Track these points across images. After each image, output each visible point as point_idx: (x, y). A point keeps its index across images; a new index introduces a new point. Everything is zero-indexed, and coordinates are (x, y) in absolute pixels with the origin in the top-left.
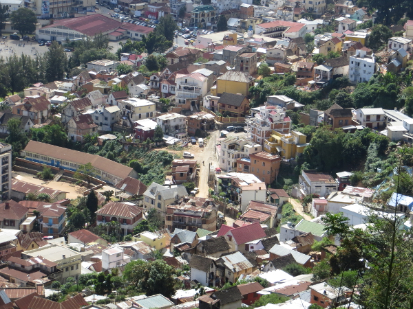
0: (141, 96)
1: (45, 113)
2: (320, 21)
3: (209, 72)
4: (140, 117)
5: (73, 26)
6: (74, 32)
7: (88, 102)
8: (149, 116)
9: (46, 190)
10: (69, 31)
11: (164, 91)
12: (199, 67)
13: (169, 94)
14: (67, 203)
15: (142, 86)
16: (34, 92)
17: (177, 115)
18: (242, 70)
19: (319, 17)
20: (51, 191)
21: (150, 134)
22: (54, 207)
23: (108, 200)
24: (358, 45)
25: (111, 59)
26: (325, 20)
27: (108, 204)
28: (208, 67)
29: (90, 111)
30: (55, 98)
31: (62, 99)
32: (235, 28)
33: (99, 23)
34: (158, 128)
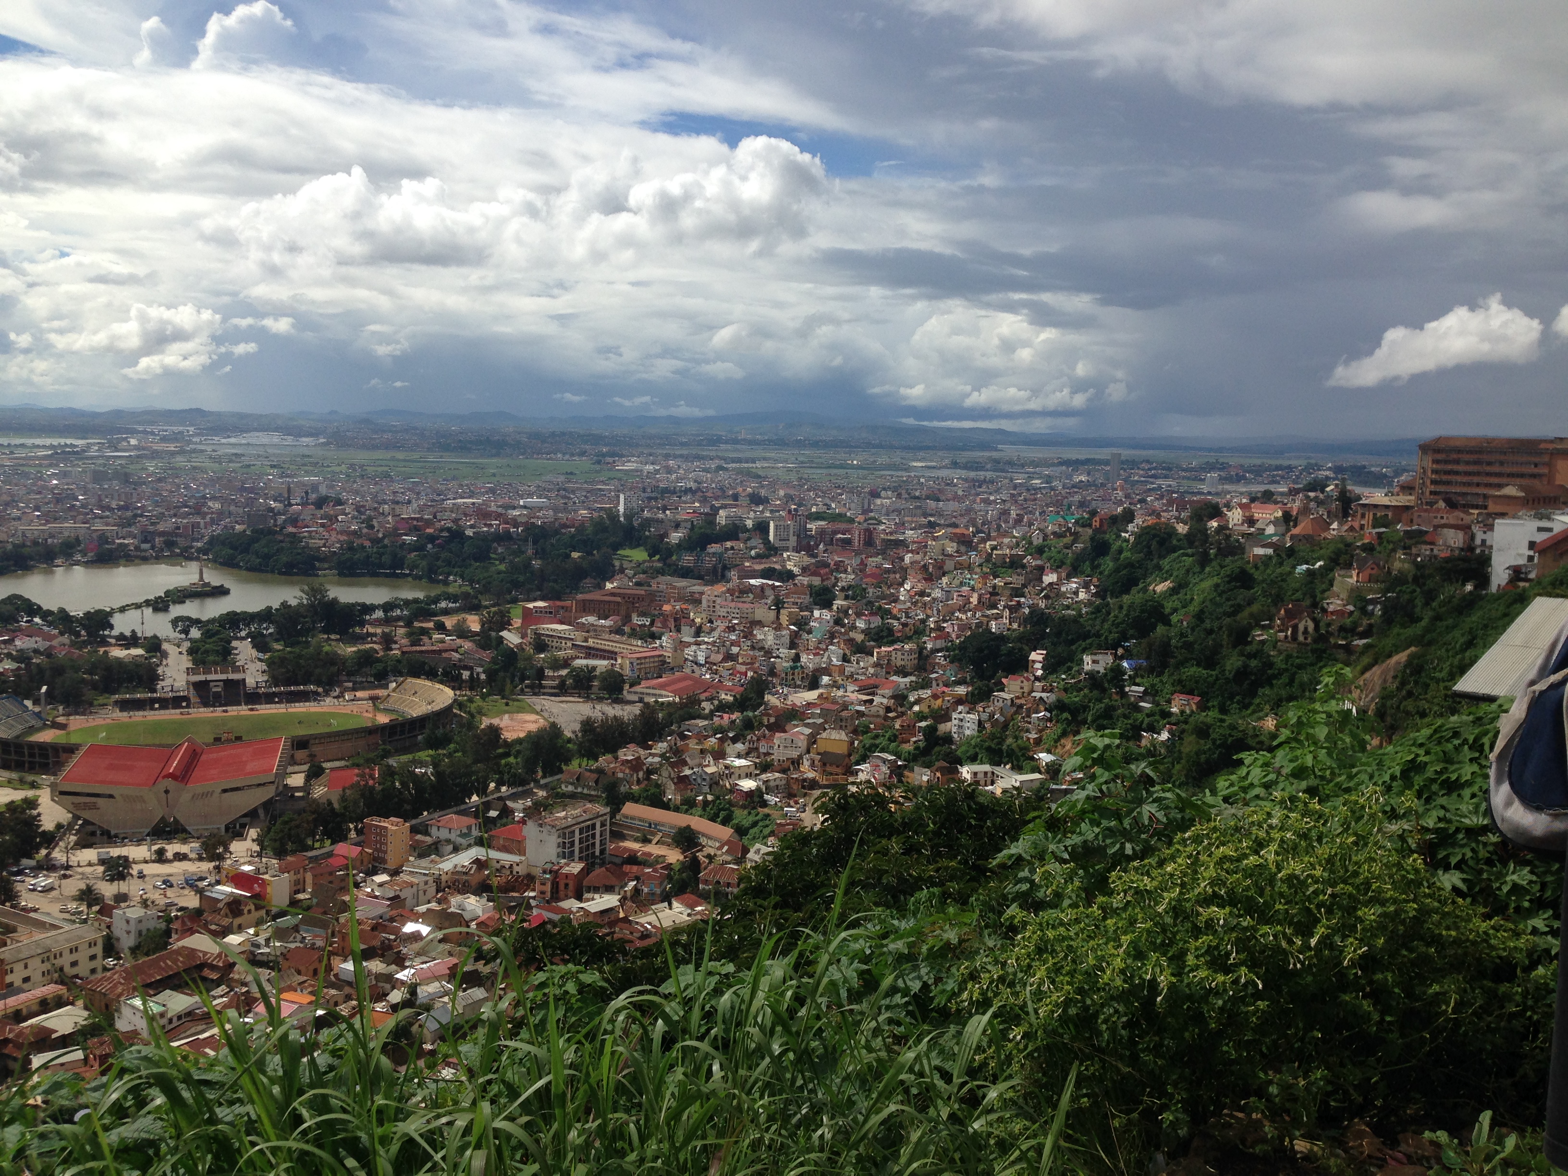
0: (739, 756)
1: (641, 774)
2: (913, 678)
3: (808, 731)
4: (740, 777)
5: (662, 687)
6: (664, 693)
7: (685, 763)
8: (749, 776)
9: (644, 854)
10: (657, 692)
11: (763, 750)
12: (797, 726)
13: (768, 754)
14: (669, 867)
15: (739, 746)
16: (628, 754)
17: (777, 775)
18: (841, 728)
19: (911, 674)
20: (650, 854)
21: (750, 794)
22: (655, 871)
23: (710, 862)
24: (960, 701)
25: (705, 718)
26: (918, 676)
27: (711, 867)
28: (807, 725)
29: (687, 772)
30: (650, 759)
31: (657, 759)
32: (826, 686)
33: (688, 683)
34: (758, 789)
